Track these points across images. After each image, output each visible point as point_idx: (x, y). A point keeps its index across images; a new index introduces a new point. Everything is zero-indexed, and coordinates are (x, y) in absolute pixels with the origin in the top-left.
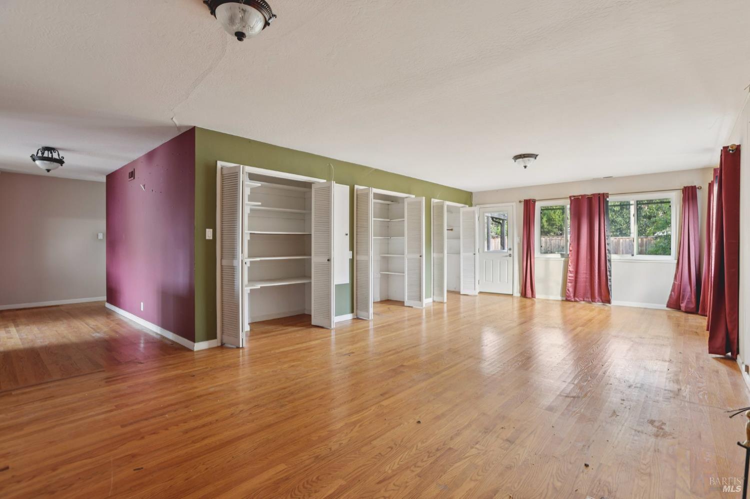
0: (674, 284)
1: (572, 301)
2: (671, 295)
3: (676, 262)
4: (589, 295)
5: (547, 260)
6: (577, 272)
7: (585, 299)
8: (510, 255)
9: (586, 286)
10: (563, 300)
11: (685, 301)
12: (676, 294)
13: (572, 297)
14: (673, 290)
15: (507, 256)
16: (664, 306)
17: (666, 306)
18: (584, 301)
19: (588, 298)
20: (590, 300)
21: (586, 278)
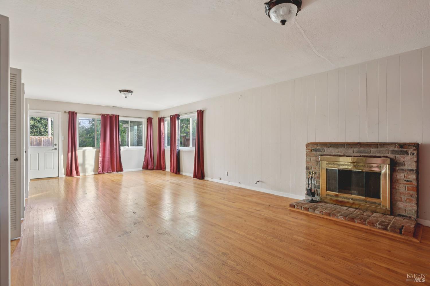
0: (145, 159)
1: (102, 174)
2: (144, 164)
3: (145, 149)
4: (110, 169)
5: (84, 151)
6: (104, 157)
7: (108, 171)
8: (55, 149)
9: (108, 164)
10: (95, 174)
11: (150, 165)
12: (146, 163)
13: (102, 172)
14: (145, 161)
15: (53, 150)
16: (141, 169)
17: (142, 169)
18: (107, 172)
19: (110, 171)
20: (111, 171)
21: (109, 160)
